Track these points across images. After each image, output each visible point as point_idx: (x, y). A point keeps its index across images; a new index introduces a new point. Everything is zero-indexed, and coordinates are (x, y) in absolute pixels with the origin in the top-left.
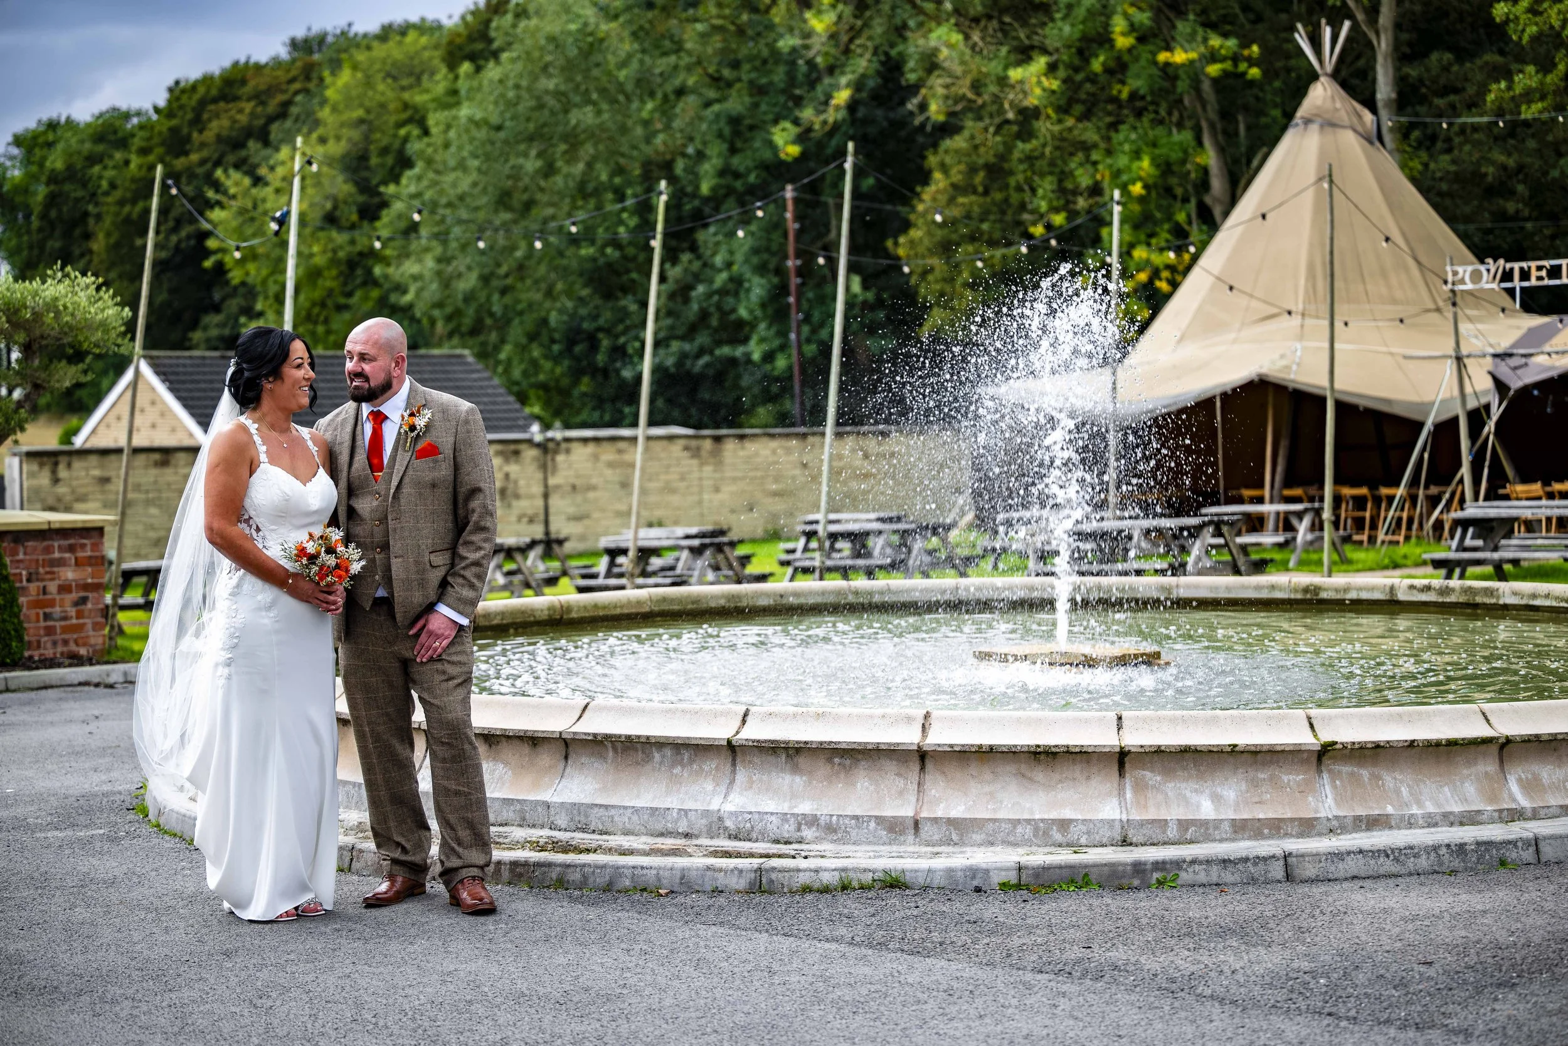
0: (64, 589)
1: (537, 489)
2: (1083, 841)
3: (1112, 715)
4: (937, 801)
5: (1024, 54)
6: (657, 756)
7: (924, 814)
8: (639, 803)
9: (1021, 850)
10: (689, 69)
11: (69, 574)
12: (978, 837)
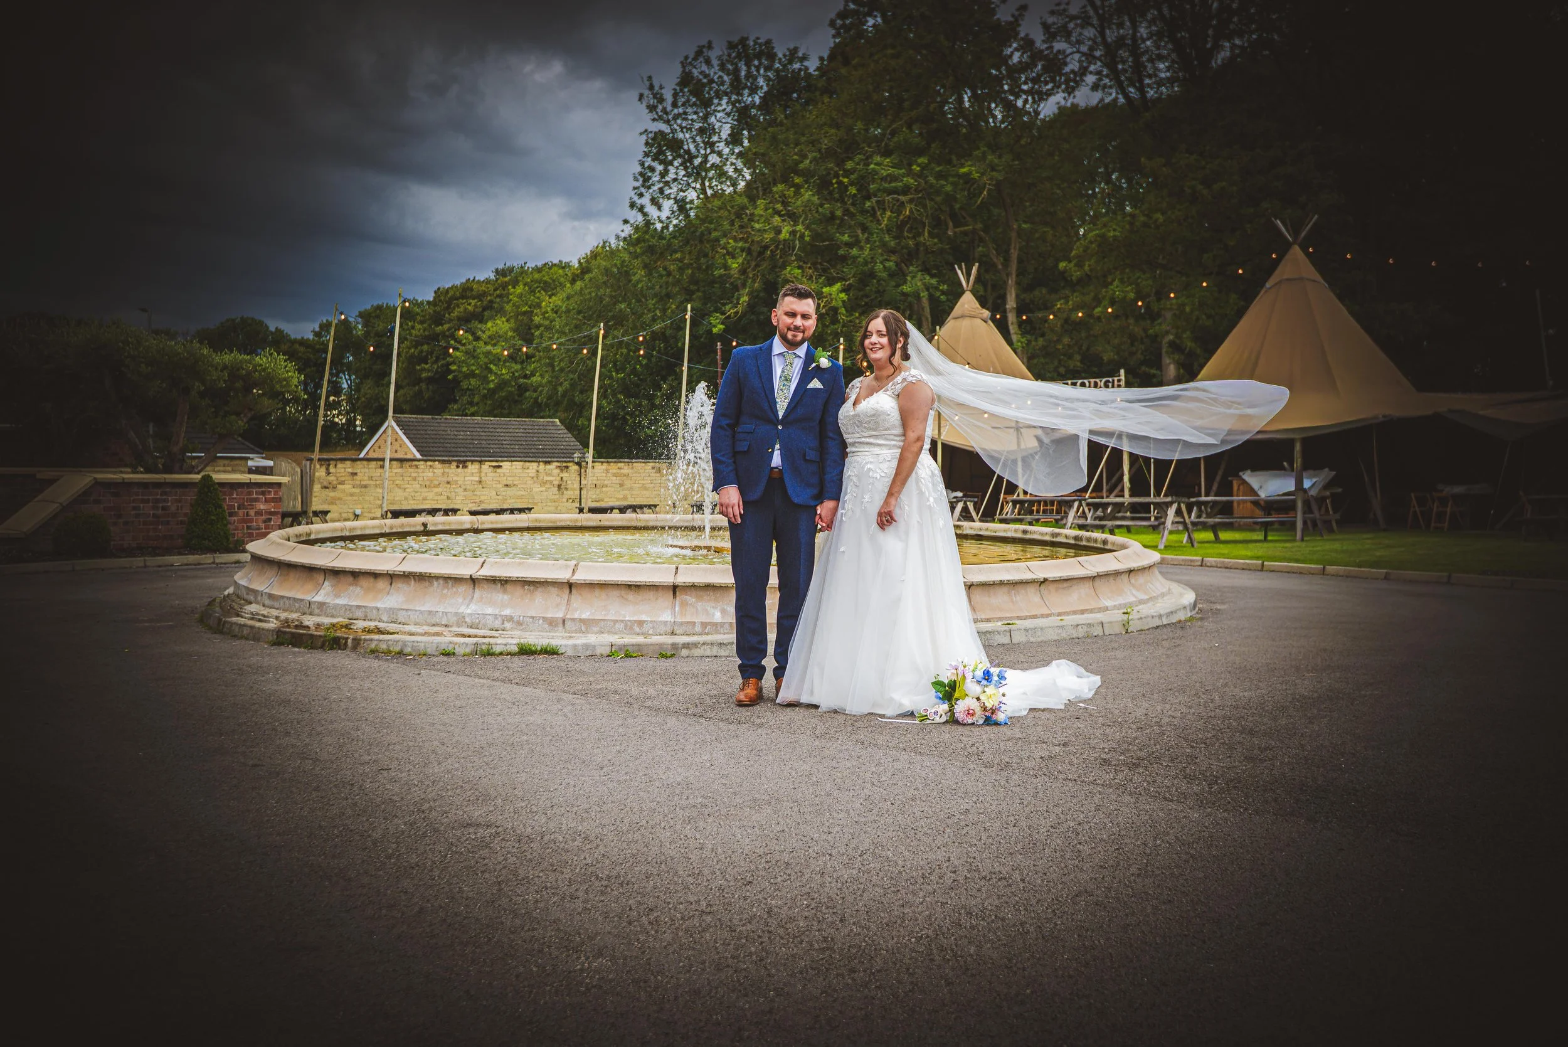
0: (259, 513)
1: (577, 486)
2: (651, 632)
3: (674, 567)
4: (576, 610)
5: (830, 282)
6: (435, 583)
7: (568, 616)
8: (422, 609)
9: (616, 636)
10: (674, 285)
11: (262, 506)
12: (595, 629)
